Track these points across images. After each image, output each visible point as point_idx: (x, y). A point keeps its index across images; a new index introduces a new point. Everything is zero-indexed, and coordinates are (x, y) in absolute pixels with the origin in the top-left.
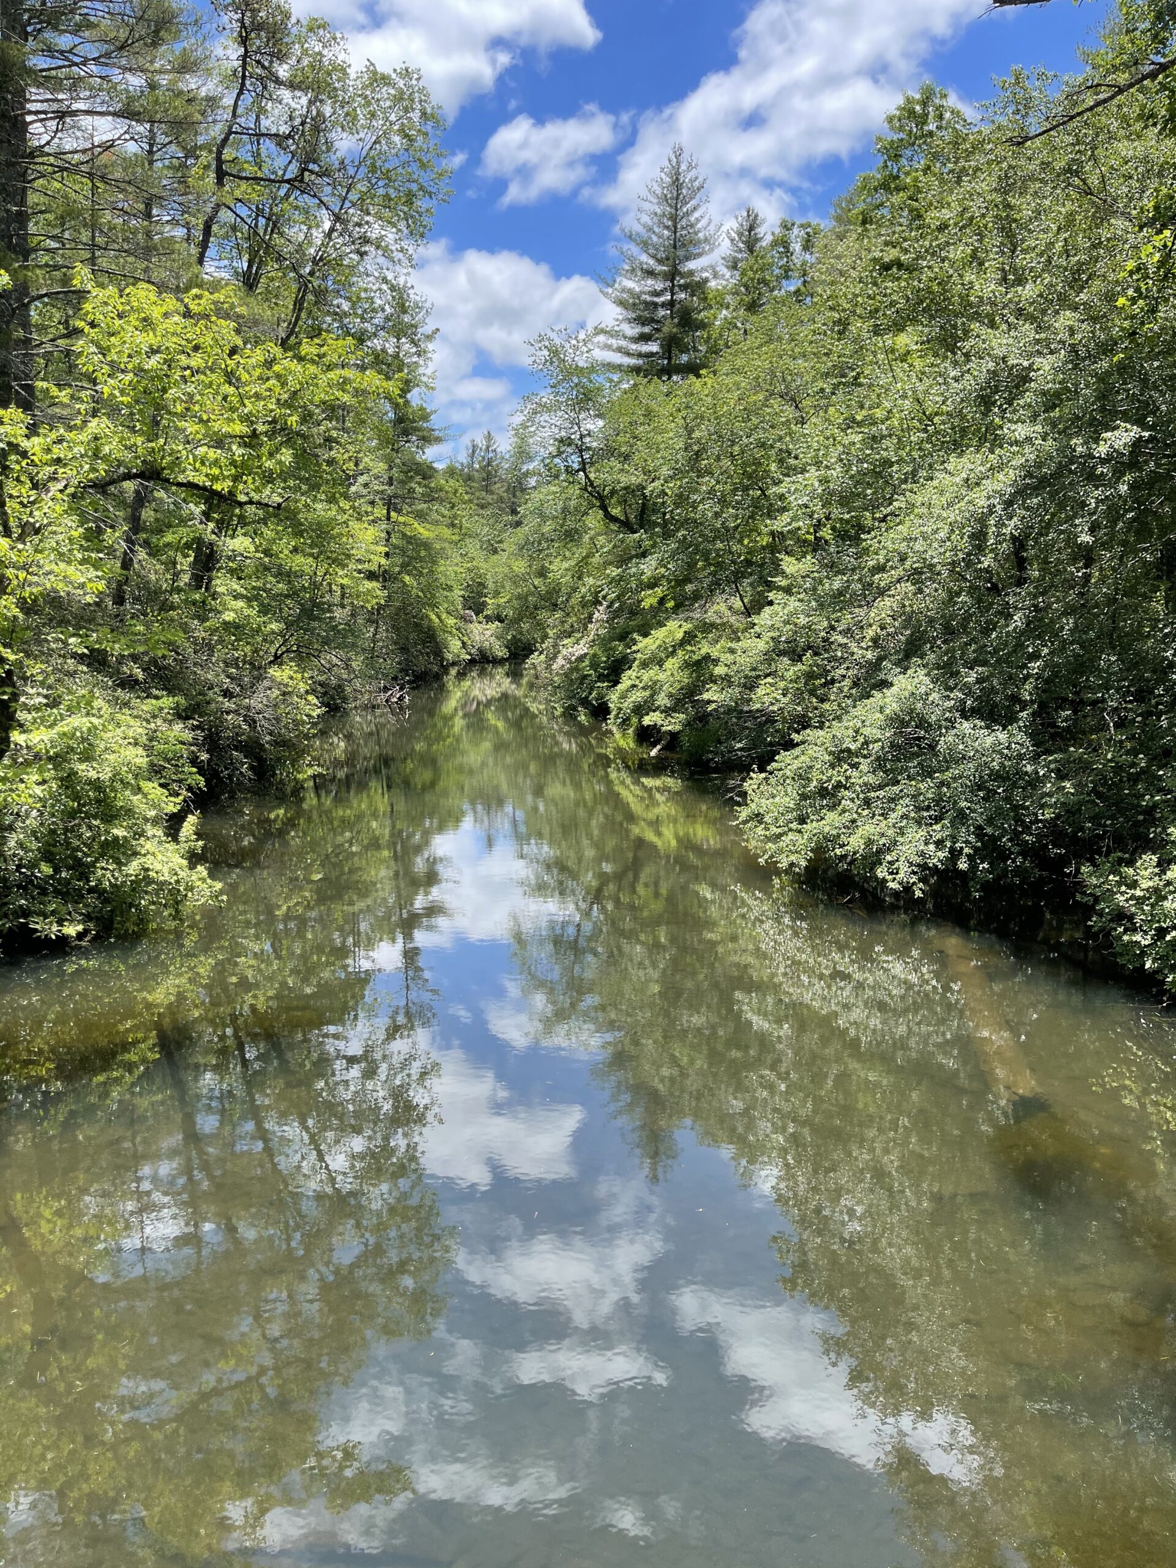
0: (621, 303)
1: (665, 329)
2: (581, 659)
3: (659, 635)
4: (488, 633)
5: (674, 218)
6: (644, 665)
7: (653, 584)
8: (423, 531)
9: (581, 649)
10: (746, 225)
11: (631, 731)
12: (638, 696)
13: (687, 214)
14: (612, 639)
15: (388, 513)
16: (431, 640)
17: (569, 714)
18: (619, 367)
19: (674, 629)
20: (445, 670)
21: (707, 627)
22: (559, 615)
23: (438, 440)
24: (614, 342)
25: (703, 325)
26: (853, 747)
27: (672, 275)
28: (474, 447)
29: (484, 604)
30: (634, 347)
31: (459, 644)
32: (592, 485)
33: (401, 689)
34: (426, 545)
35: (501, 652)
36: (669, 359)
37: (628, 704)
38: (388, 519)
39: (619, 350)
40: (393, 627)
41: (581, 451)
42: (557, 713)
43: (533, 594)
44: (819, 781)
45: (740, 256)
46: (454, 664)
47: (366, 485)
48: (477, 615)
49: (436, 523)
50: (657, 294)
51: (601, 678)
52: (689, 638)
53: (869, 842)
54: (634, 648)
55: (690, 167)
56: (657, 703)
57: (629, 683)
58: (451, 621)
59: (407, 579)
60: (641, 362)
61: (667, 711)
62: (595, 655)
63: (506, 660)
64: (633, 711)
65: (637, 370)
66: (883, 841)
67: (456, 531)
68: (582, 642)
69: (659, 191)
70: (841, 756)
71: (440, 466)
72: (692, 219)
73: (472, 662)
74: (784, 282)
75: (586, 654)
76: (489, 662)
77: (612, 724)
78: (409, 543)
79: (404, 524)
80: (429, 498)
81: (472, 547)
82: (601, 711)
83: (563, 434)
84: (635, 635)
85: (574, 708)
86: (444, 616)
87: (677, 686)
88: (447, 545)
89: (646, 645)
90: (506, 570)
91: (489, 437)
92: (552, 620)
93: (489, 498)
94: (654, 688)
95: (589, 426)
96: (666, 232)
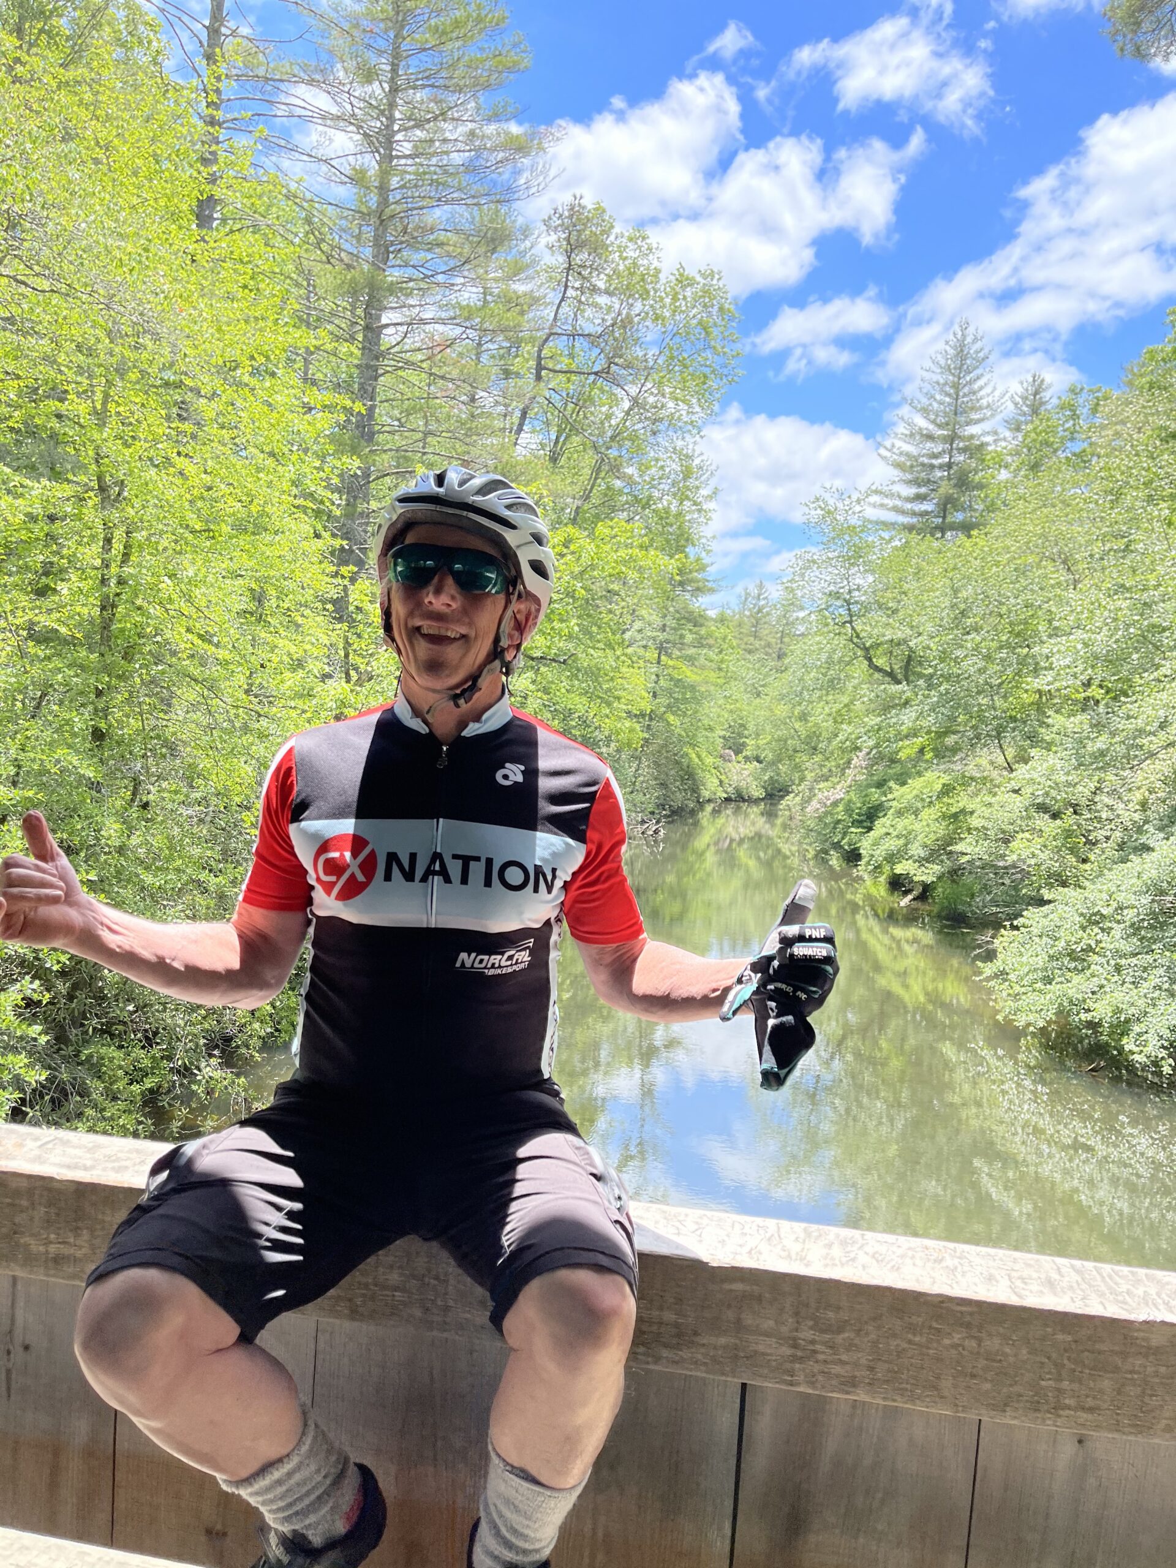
0: (898, 465)
1: (942, 491)
2: (835, 804)
3: (915, 785)
4: (746, 773)
5: (956, 386)
6: (900, 813)
7: (914, 733)
8: (689, 675)
9: (838, 794)
10: (1031, 390)
11: (882, 879)
12: (892, 844)
13: (970, 383)
14: (869, 786)
15: (659, 657)
16: (689, 778)
17: (821, 857)
18: (893, 525)
19: (933, 779)
20: (701, 805)
21: (966, 781)
22: (817, 758)
23: (712, 591)
24: (890, 502)
25: (980, 486)
26: (1105, 912)
27: (951, 439)
28: (748, 594)
29: (744, 745)
30: (909, 506)
31: (717, 782)
32: (858, 637)
33: (658, 822)
34: (693, 688)
35: (758, 793)
36: (944, 517)
37: (880, 853)
38: (659, 662)
39: (896, 509)
40: (655, 763)
41: (848, 604)
42: (809, 856)
43: (793, 738)
44: (1068, 943)
45: (1023, 419)
46: (709, 801)
47: (640, 631)
48: (736, 754)
49: (703, 668)
50: (935, 456)
51: (857, 823)
52: (947, 790)
53: (1118, 1011)
54: (890, 796)
55: (975, 340)
56: (910, 853)
57: (884, 830)
58: (709, 760)
59: (671, 718)
60: (915, 520)
61: (922, 861)
62: (850, 801)
63: (763, 799)
64: (885, 859)
65: (910, 528)
66: (1132, 1011)
67: (722, 674)
68: (839, 787)
69: (942, 362)
70: (1094, 920)
71: (712, 613)
72: (976, 386)
73: (728, 800)
74: (1069, 444)
75: (842, 799)
76: (744, 800)
77: (862, 869)
78: (676, 686)
79: (674, 668)
80: (700, 643)
81: (736, 690)
82: (853, 857)
83: (832, 588)
84: (892, 784)
85: (826, 852)
86: (704, 754)
87: (933, 837)
88: (712, 688)
89: (901, 795)
90: (768, 713)
91: (761, 586)
92: (811, 764)
93: (757, 644)
94: (908, 838)
95: (857, 581)
96: (947, 399)
